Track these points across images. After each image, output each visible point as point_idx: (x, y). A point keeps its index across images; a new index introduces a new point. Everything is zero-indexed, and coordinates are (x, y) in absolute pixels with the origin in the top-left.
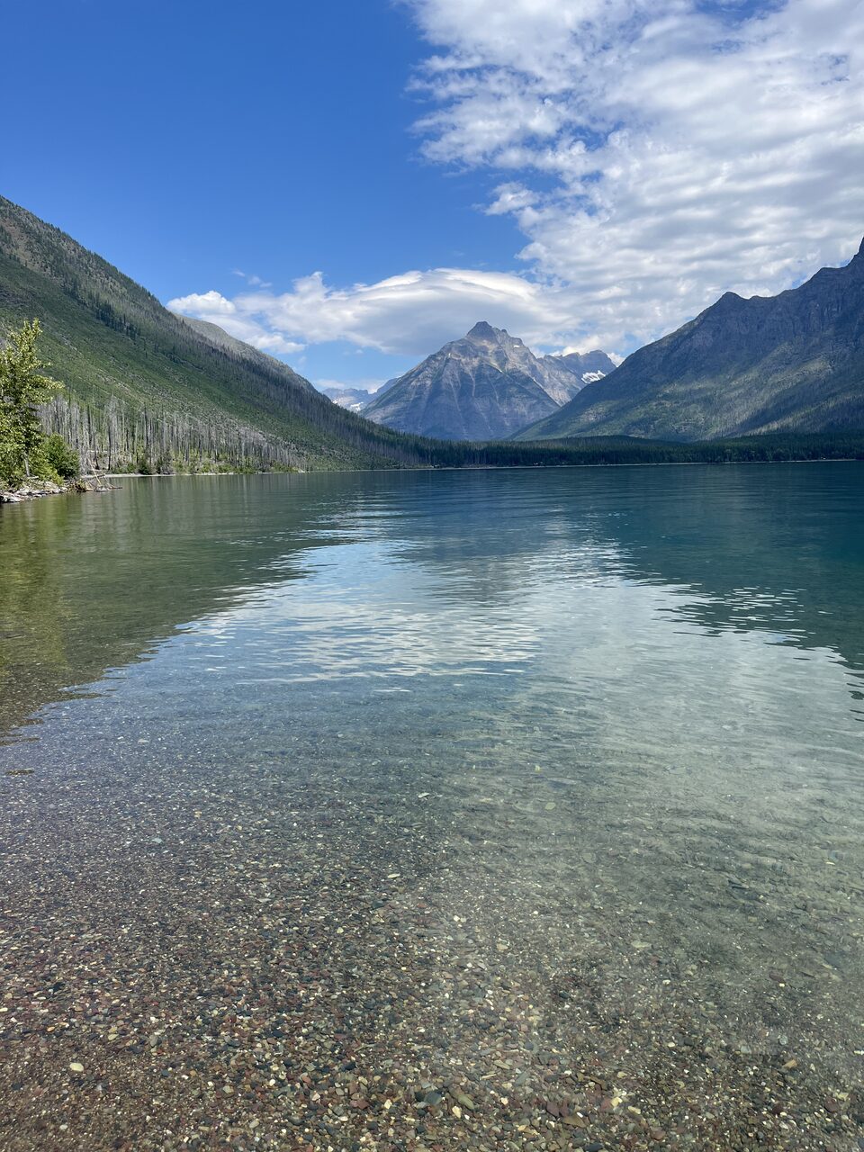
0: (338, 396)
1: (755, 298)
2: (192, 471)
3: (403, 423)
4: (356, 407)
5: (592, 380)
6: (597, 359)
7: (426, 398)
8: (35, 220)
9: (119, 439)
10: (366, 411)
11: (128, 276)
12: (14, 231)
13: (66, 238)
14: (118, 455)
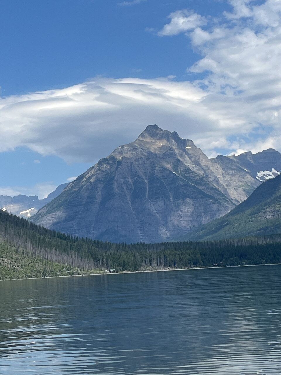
0: (7, 203)
3: (75, 228)
4: (27, 213)
5: (267, 178)
7: (99, 201)
10: (36, 216)
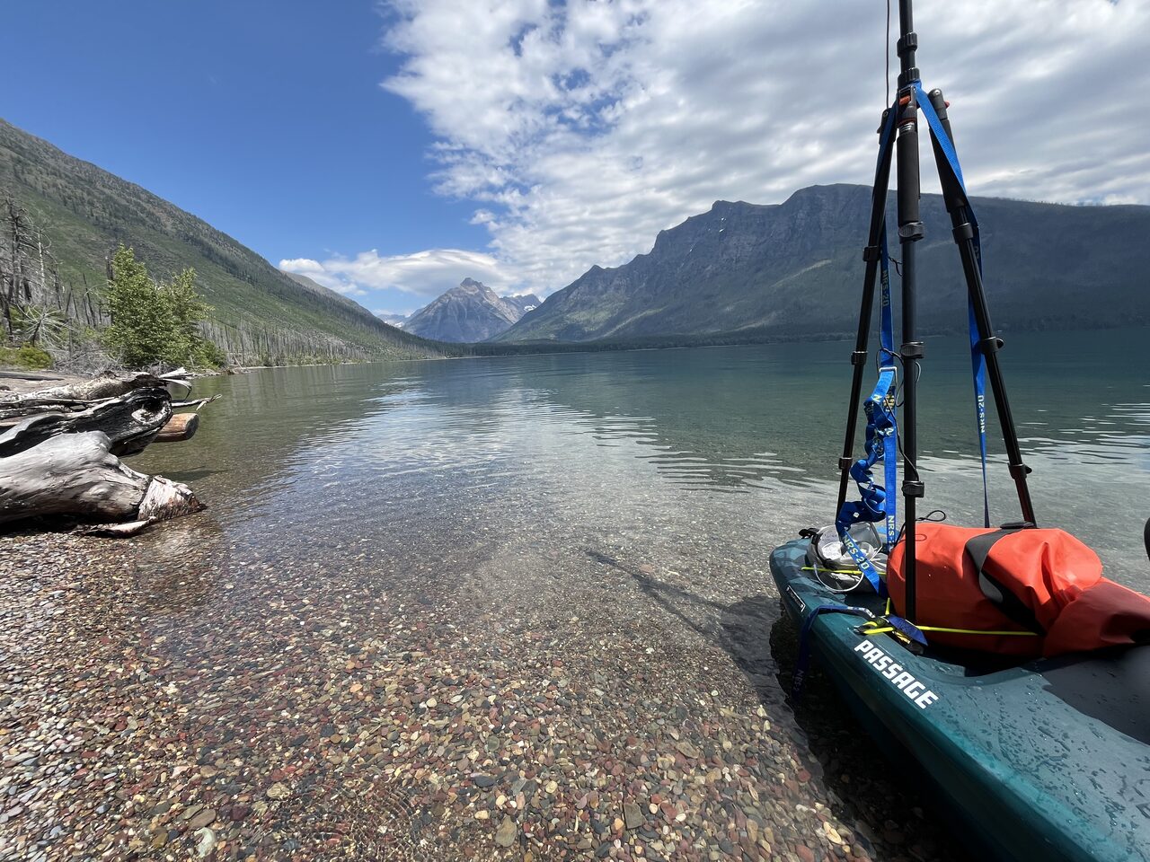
0: (387, 319)
1: (608, 268)
2: (299, 364)
3: (427, 334)
4: (399, 325)
5: (530, 310)
6: (532, 299)
7: (440, 319)
8: (177, 209)
9: (248, 342)
10: (404, 327)
11: (247, 247)
12: (164, 217)
13: (201, 222)
14: (248, 356)
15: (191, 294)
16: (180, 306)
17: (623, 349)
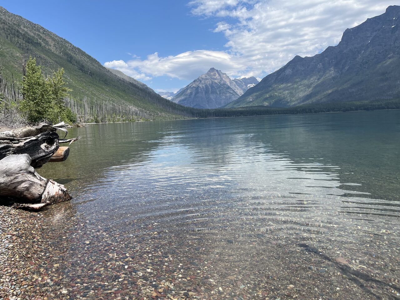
0: (163, 95)
1: (306, 57)
2: (113, 121)
3: (186, 103)
4: (170, 98)
5: (251, 87)
6: (253, 79)
7: (194, 94)
8: (57, 36)
9: (88, 110)
10: (173, 99)
11: (89, 55)
12: (50, 40)
13: (68, 42)
14: (87, 117)
15: (61, 82)
16: (56, 89)
17: (315, 112)
